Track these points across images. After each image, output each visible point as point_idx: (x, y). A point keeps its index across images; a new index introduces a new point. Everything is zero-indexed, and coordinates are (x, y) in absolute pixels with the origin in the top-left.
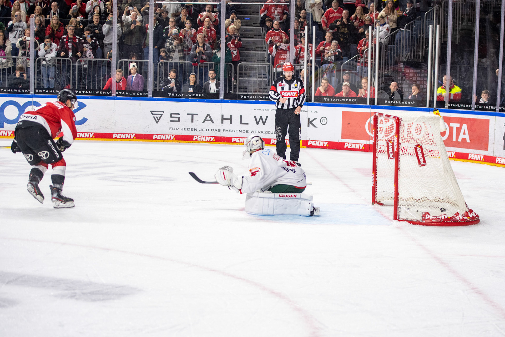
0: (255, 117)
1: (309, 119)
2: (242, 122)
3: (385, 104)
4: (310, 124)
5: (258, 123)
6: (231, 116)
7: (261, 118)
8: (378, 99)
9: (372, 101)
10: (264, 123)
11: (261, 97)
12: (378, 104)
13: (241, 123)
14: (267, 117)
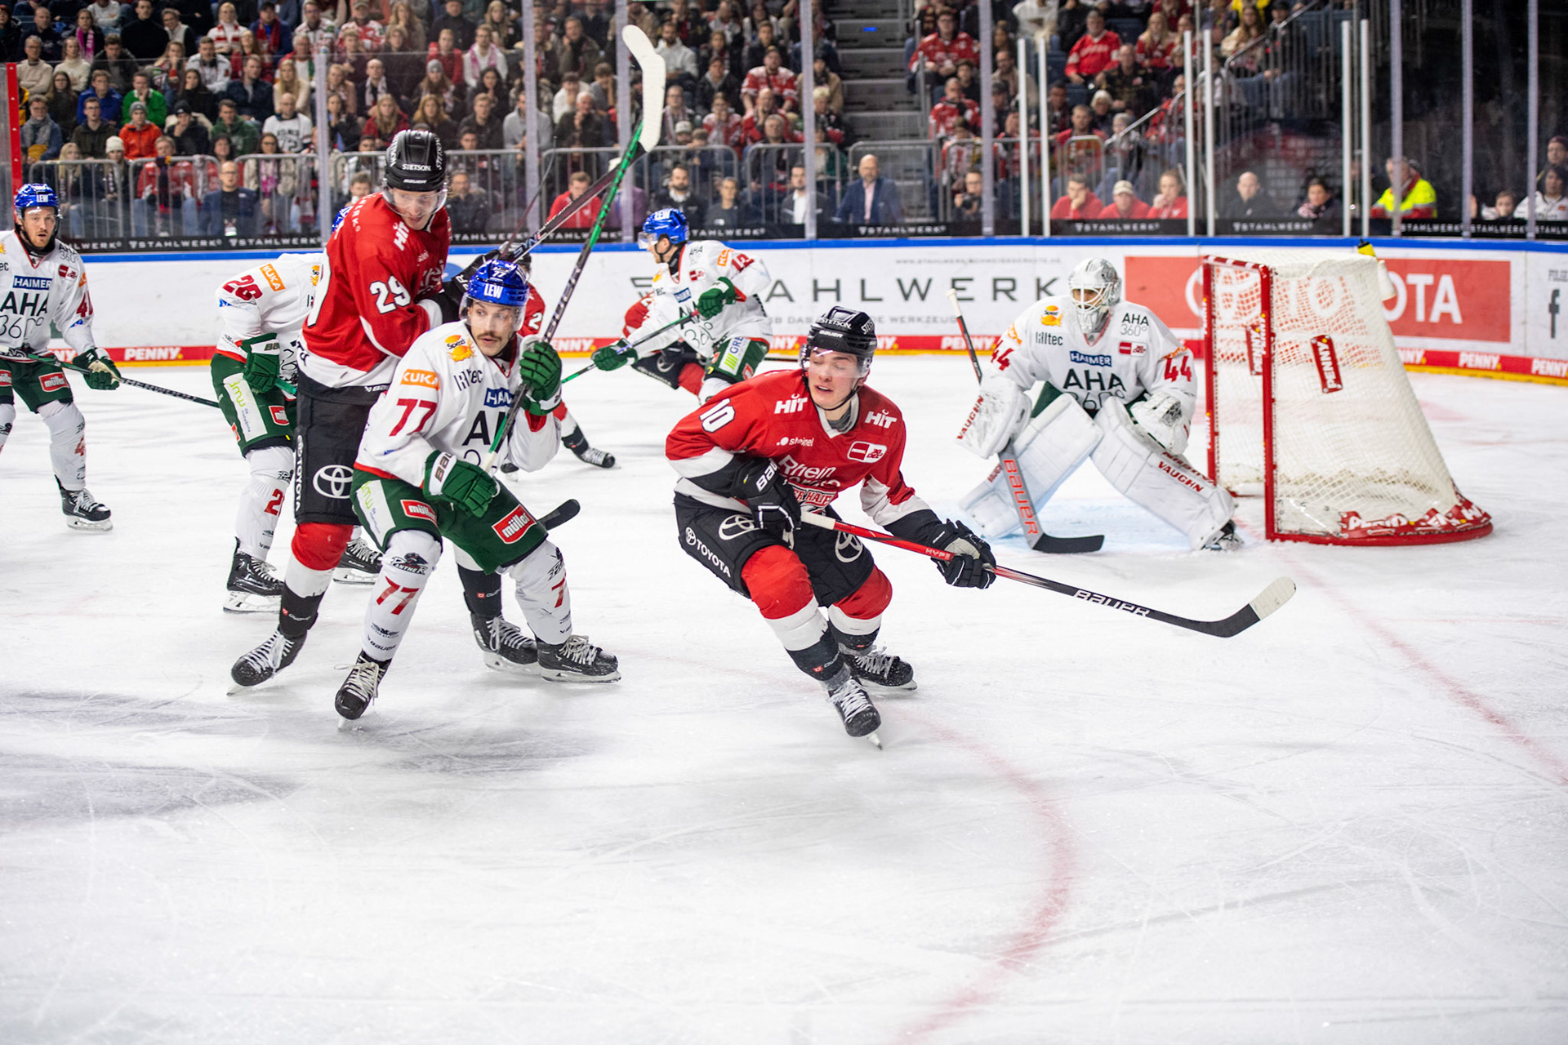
0: (899, 282)
1: (1038, 281)
2: (868, 295)
3: (1233, 232)
4: (1043, 294)
5: (906, 297)
6: (838, 282)
7: (915, 283)
8: (1217, 222)
9: (1201, 227)
10: (923, 297)
11: (912, 230)
12: (1217, 232)
13: (864, 298)
14: (930, 281)
